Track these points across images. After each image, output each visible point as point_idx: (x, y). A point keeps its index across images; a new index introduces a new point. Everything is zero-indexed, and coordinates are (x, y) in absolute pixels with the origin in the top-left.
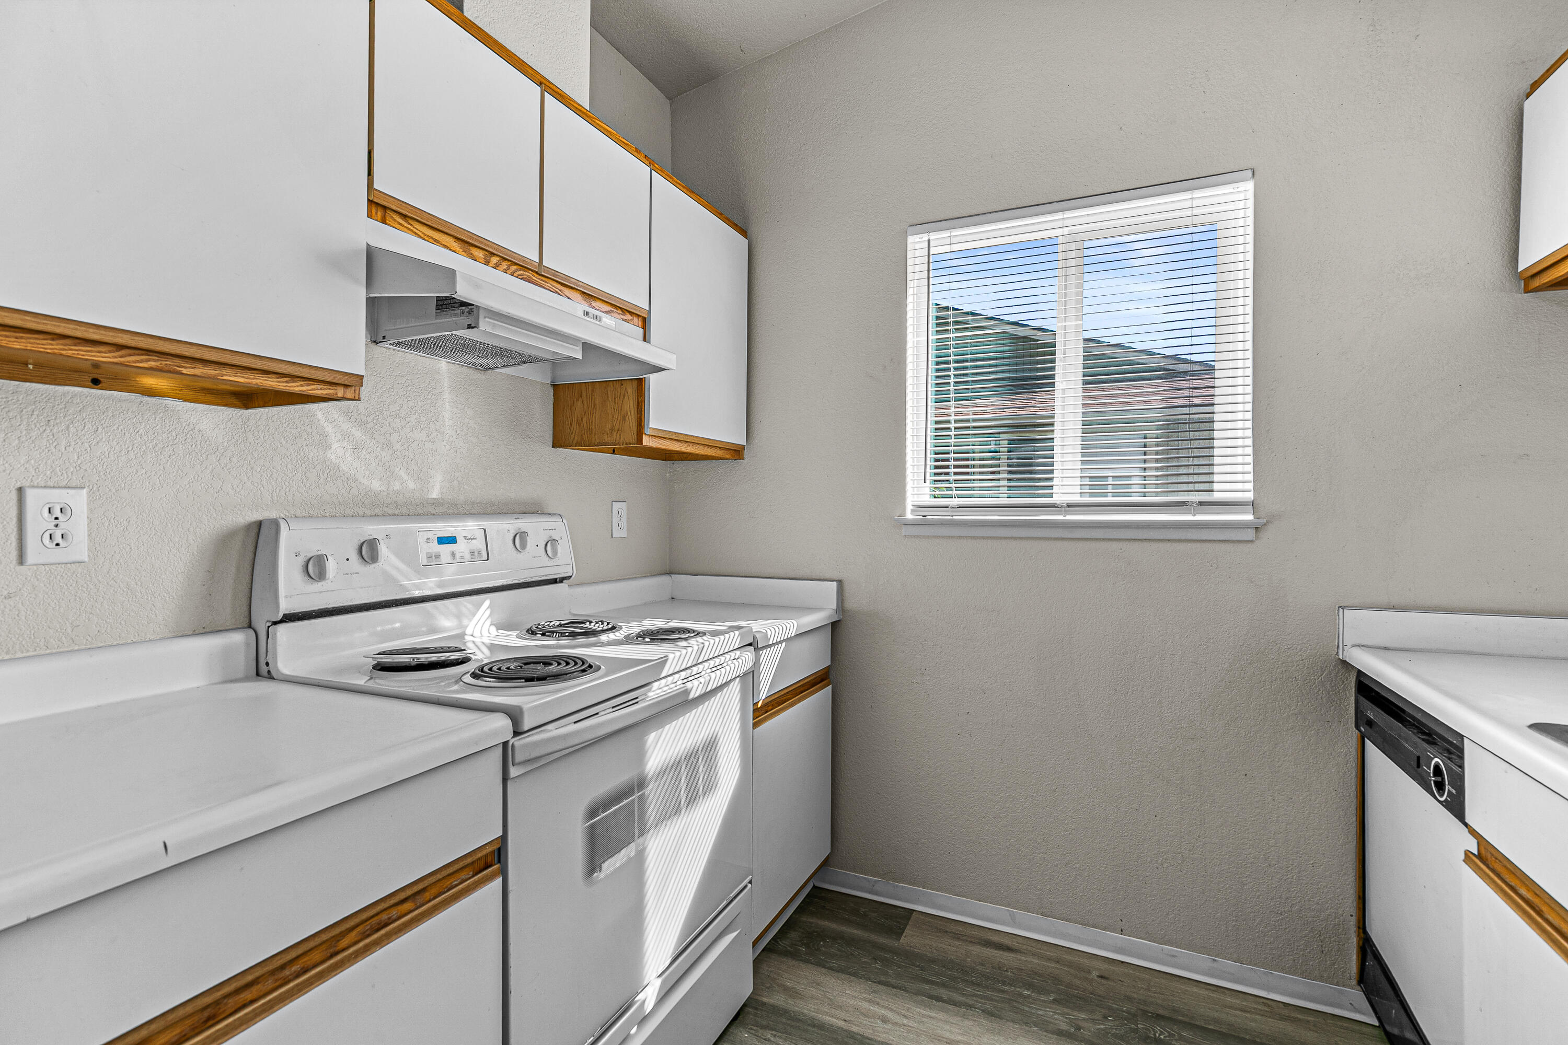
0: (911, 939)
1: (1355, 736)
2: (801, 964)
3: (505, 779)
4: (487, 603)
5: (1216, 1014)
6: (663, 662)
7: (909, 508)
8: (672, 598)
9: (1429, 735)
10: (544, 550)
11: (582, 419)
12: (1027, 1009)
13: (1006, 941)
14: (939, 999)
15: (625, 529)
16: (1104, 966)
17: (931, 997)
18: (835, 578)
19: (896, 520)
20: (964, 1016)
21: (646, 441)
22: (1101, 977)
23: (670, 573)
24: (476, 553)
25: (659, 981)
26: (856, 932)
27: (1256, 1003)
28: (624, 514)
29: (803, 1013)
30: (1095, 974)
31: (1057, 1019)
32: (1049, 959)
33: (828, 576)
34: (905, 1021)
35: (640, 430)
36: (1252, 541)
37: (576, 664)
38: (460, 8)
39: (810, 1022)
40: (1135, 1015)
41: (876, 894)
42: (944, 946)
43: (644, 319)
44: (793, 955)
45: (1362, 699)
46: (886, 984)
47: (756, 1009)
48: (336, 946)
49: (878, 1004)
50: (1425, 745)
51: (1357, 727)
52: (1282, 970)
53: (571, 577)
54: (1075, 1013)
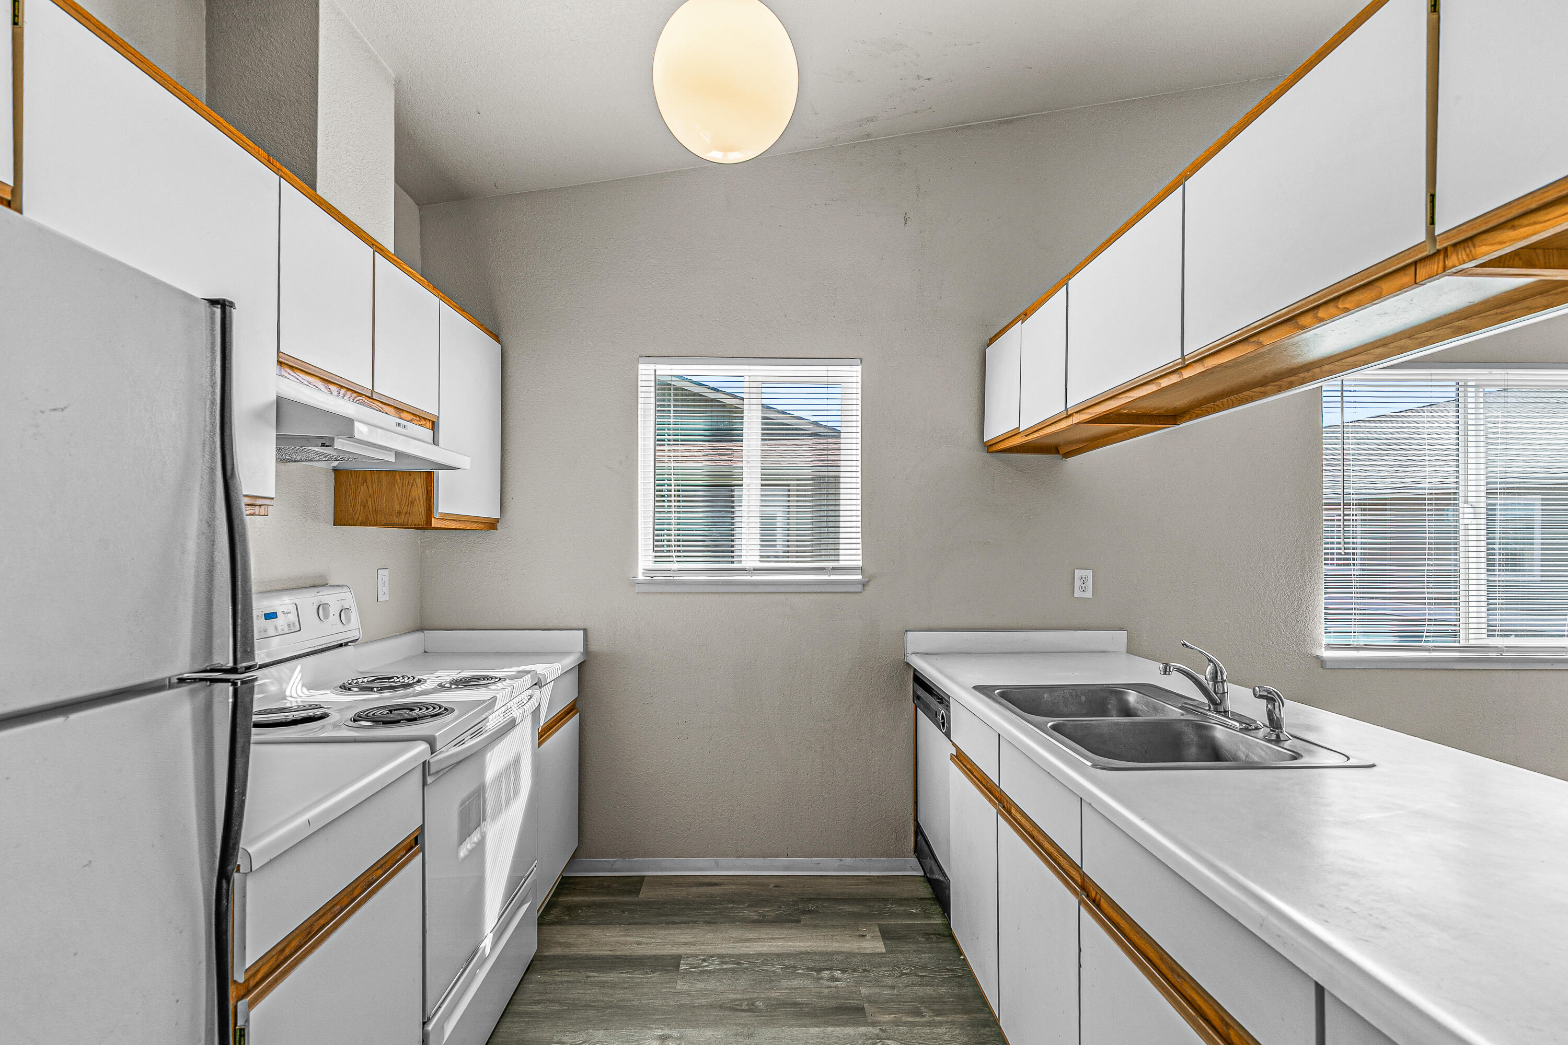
0: (646, 894)
1: (913, 707)
2: (568, 927)
3: (424, 783)
4: (299, 668)
5: (842, 890)
6: (494, 699)
7: (640, 571)
8: (425, 652)
9: (941, 699)
10: (339, 618)
11: (367, 501)
12: (732, 914)
13: (714, 880)
14: (674, 923)
15: (388, 593)
16: (775, 881)
17: (668, 923)
18: (580, 627)
19: (630, 580)
20: (692, 928)
21: (435, 523)
22: (776, 887)
23: (422, 629)
24: (292, 626)
25: (492, 934)
26: (604, 898)
27: (863, 880)
28: (386, 579)
29: (578, 954)
30: (772, 886)
31: (751, 915)
32: (743, 884)
33: (574, 626)
34: (653, 941)
35: (429, 514)
36: (861, 592)
37: (434, 708)
38: (314, 187)
39: (585, 958)
40: (796, 902)
41: (615, 871)
42: (672, 893)
43: (433, 423)
44: (560, 922)
45: (915, 684)
46: (635, 923)
47: (540, 960)
48: (352, 894)
49: (632, 936)
50: (939, 704)
51: (914, 702)
52: (877, 857)
53: (357, 640)
54: (762, 909)
